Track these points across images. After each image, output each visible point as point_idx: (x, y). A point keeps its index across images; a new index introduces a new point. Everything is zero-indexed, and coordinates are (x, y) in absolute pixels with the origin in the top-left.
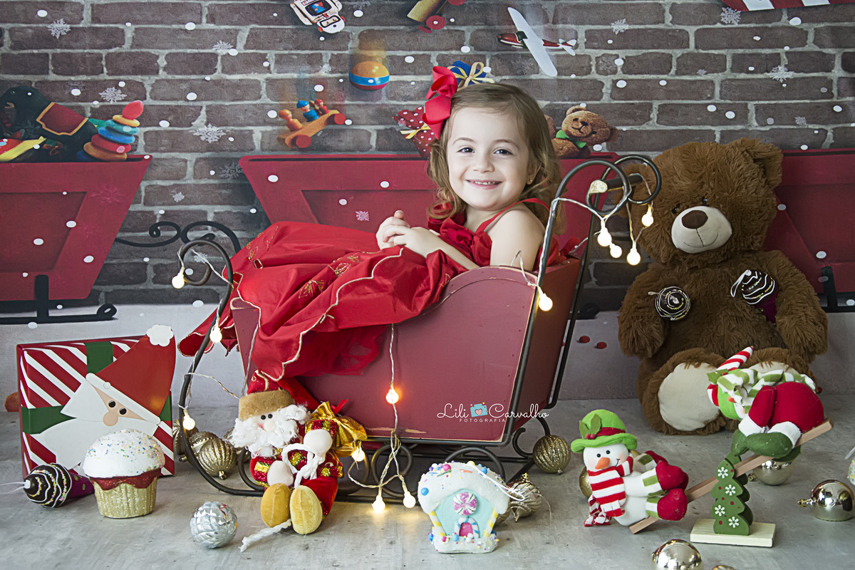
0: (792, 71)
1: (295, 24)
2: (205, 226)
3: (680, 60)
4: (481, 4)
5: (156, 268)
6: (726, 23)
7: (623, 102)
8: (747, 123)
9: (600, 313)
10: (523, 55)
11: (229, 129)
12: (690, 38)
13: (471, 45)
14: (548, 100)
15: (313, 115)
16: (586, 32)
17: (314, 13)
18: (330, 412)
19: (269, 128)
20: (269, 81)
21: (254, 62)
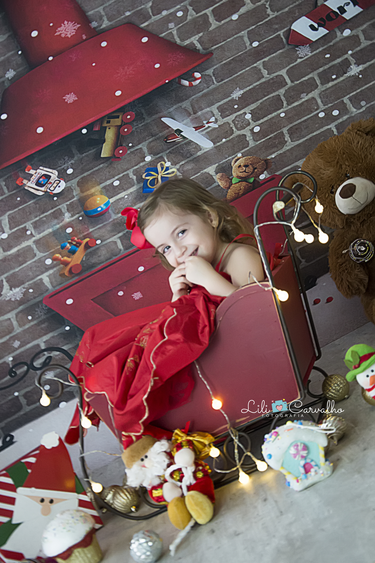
0: (360, 64)
1: (34, 198)
2: (42, 354)
3: (286, 95)
4: (143, 125)
5: (25, 396)
6: (303, 56)
7: (264, 140)
8: (349, 112)
9: (318, 280)
10: (185, 144)
11: (26, 285)
12: (285, 78)
13: (150, 154)
14: (216, 163)
15: (74, 249)
16: (218, 108)
17: (42, 185)
18: (182, 435)
19: (51, 272)
20: (36, 242)
21: (21, 235)
